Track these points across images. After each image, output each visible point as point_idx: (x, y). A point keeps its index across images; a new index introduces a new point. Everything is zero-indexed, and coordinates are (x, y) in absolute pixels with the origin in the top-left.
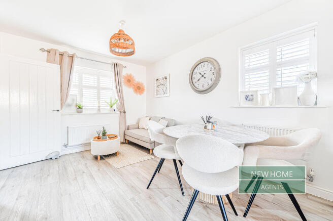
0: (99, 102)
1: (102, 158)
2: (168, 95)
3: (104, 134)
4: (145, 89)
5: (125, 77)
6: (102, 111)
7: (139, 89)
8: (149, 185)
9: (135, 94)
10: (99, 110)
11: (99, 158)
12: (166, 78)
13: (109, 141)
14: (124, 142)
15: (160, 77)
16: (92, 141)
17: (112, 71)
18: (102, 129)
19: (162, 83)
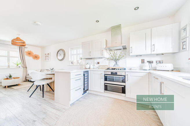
0: (9, 63)
1: (8, 87)
2: (50, 60)
3: (10, 77)
4: (40, 57)
5: (27, 52)
6: (10, 67)
7: (36, 57)
8: (31, 95)
9: (34, 60)
10: (9, 67)
11: (7, 87)
12: (49, 54)
13: (13, 79)
14: (26, 81)
15: (47, 53)
16: (2, 80)
17: (18, 49)
18: (9, 75)
19: (47, 56)
